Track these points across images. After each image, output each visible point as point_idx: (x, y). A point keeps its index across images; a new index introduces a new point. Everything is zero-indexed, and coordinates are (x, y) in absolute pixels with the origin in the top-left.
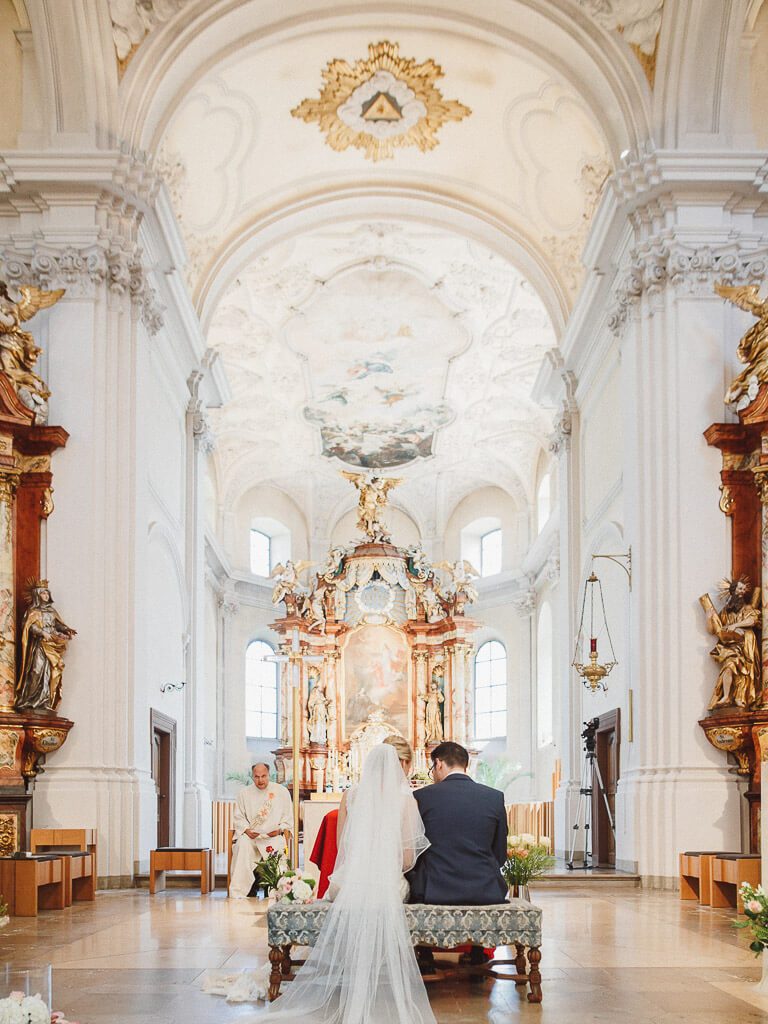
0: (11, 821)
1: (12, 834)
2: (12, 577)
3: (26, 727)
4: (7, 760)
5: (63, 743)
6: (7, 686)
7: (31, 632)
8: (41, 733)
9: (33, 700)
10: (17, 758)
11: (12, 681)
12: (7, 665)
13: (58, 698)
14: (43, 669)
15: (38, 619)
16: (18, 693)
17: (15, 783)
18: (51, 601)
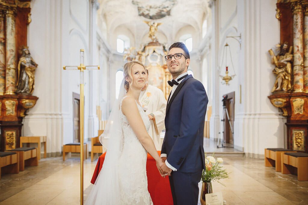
0: (12, 134)
1: (13, 139)
2: (14, 45)
3: (20, 99)
4: (11, 111)
5: (35, 105)
6: (11, 85)
7: (21, 66)
8: (26, 102)
9: (22, 89)
10: (15, 111)
11: (14, 83)
12: (11, 77)
13: (33, 89)
14: (26, 78)
15: (24, 60)
16: (16, 87)
17: (14, 120)
18: (29, 54)
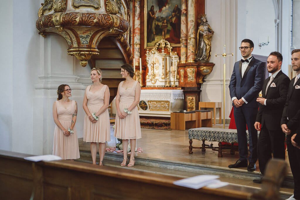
0: (193, 99)
1: (193, 103)
2: (194, 15)
3: (198, 67)
4: (192, 78)
5: (211, 71)
6: (192, 53)
7: (200, 34)
8: (204, 69)
9: (200, 57)
10: (195, 78)
11: (194, 51)
12: (192, 46)
13: (210, 55)
14: (203, 46)
15: (203, 28)
16: (196, 55)
17: (194, 86)
18: (207, 21)
